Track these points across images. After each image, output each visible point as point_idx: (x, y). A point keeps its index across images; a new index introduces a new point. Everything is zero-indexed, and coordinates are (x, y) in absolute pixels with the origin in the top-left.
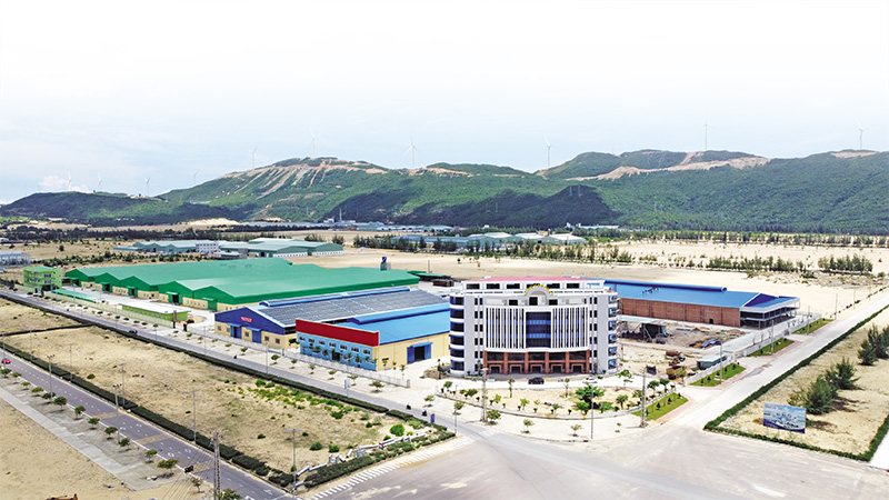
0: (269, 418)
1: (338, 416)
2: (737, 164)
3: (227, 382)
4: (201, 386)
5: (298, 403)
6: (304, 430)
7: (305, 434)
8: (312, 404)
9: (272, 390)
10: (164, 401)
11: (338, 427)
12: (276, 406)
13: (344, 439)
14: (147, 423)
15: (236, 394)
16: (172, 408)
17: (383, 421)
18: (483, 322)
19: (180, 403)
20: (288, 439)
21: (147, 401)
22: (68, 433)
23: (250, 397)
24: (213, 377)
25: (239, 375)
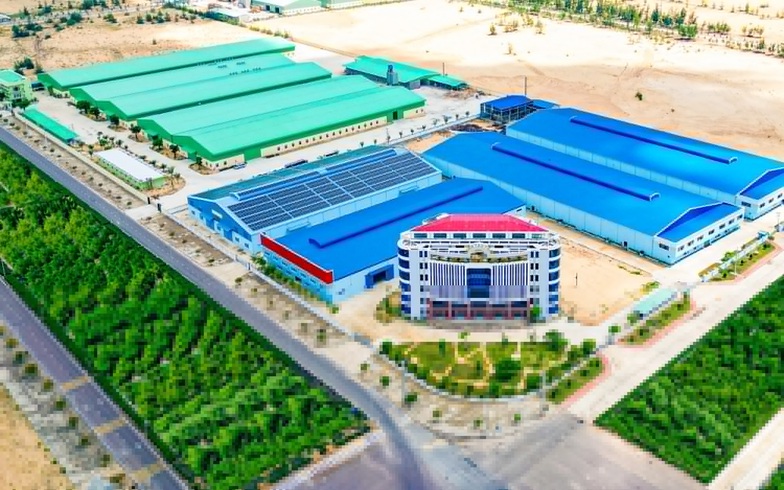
18: (428, 272)
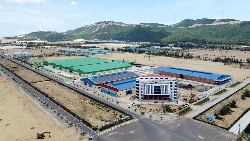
0: (93, 111)
1: (108, 111)
2: (232, 23)
3: (83, 100)
4: (78, 101)
5: (99, 107)
6: (100, 115)
7: (100, 117)
8: (102, 108)
9: (93, 103)
10: (70, 105)
11: (108, 115)
12: (94, 108)
13: (109, 118)
14: (66, 112)
15: (85, 104)
16: (71, 108)
17: (118, 113)
19: (73, 106)
20: (97, 118)
21: (66, 105)
22: (50, 114)
23: (89, 104)
24: (80, 98)
25: (86, 98)
